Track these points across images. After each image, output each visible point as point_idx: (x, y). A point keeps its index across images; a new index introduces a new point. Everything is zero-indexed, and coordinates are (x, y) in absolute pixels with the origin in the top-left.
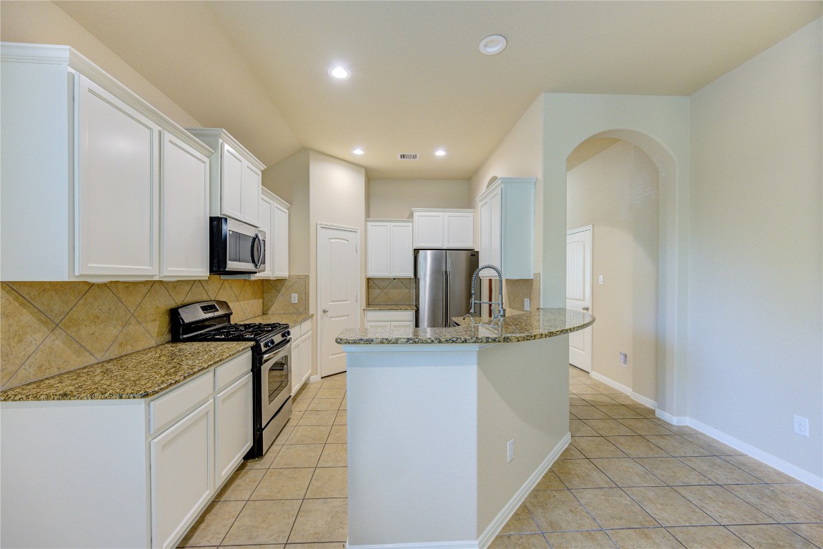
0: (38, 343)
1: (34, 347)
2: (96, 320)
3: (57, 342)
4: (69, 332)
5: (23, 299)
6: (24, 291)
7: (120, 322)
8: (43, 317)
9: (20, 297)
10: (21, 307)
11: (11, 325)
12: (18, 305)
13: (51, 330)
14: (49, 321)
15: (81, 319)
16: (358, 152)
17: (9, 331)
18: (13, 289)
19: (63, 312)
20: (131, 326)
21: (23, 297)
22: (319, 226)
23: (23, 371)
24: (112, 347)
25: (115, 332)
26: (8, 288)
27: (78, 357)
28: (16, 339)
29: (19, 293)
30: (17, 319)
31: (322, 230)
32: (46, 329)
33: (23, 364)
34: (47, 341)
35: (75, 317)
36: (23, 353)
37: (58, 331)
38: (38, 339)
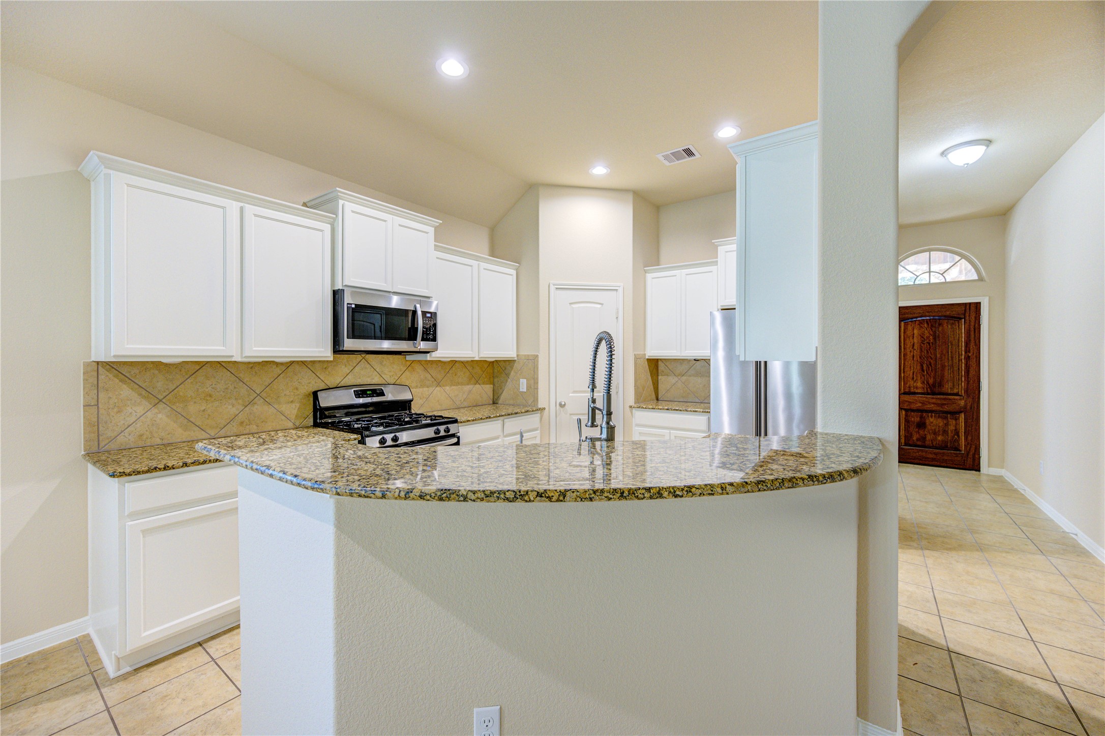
0: (139, 415)
1: (133, 419)
2: (208, 398)
3: (160, 416)
4: (174, 407)
5: (123, 376)
6: (124, 370)
7: (240, 401)
8: (144, 392)
9: (120, 375)
10: (121, 383)
11: (110, 398)
12: (118, 381)
13: (153, 405)
14: (151, 396)
15: (189, 396)
16: (599, 170)
17: (108, 402)
18: (113, 368)
19: (168, 389)
20: (256, 406)
21: (123, 374)
22: (552, 288)
23: (122, 437)
24: (229, 426)
25: (234, 411)
26: (108, 367)
27: (185, 431)
28: (116, 410)
29: (118, 371)
30: (117, 393)
31: (559, 292)
32: (147, 403)
33: (122, 432)
34: (149, 414)
35: (181, 394)
36: (122, 422)
37: (161, 406)
38: (138, 411)
